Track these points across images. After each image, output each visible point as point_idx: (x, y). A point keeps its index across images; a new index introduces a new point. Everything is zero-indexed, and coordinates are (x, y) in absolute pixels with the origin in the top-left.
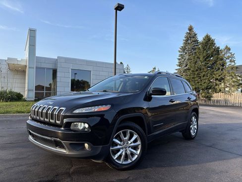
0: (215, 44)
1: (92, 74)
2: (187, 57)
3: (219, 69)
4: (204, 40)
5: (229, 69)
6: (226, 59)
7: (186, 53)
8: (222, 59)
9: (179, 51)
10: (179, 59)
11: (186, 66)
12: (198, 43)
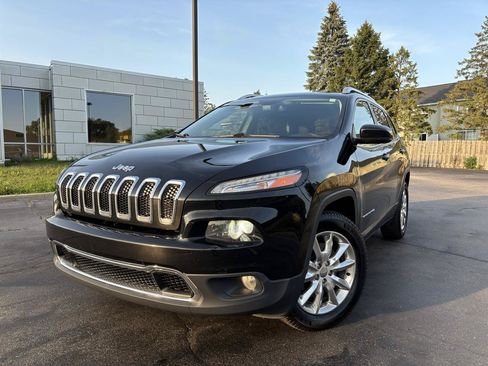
0: (380, 43)
1: (133, 103)
2: (326, 71)
3: (386, 94)
4: (360, 34)
5: (406, 95)
6: (401, 74)
7: (323, 61)
8: (392, 75)
9: (310, 57)
10: (310, 74)
11: (323, 88)
12: (347, 41)
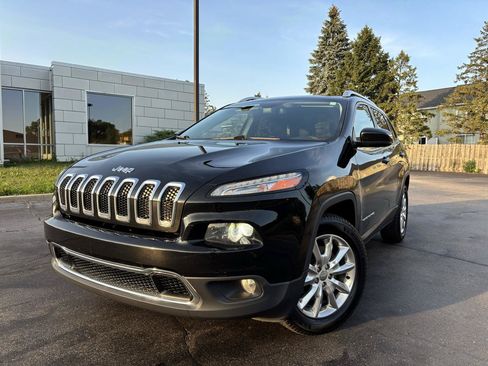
0: (380, 47)
1: (134, 104)
2: (326, 74)
3: (386, 98)
4: (360, 38)
5: (406, 99)
6: (401, 78)
7: (324, 65)
8: (392, 79)
9: (311, 60)
10: (310, 78)
11: (324, 91)
12: (347, 45)
